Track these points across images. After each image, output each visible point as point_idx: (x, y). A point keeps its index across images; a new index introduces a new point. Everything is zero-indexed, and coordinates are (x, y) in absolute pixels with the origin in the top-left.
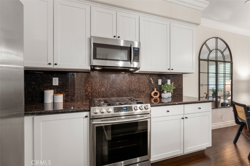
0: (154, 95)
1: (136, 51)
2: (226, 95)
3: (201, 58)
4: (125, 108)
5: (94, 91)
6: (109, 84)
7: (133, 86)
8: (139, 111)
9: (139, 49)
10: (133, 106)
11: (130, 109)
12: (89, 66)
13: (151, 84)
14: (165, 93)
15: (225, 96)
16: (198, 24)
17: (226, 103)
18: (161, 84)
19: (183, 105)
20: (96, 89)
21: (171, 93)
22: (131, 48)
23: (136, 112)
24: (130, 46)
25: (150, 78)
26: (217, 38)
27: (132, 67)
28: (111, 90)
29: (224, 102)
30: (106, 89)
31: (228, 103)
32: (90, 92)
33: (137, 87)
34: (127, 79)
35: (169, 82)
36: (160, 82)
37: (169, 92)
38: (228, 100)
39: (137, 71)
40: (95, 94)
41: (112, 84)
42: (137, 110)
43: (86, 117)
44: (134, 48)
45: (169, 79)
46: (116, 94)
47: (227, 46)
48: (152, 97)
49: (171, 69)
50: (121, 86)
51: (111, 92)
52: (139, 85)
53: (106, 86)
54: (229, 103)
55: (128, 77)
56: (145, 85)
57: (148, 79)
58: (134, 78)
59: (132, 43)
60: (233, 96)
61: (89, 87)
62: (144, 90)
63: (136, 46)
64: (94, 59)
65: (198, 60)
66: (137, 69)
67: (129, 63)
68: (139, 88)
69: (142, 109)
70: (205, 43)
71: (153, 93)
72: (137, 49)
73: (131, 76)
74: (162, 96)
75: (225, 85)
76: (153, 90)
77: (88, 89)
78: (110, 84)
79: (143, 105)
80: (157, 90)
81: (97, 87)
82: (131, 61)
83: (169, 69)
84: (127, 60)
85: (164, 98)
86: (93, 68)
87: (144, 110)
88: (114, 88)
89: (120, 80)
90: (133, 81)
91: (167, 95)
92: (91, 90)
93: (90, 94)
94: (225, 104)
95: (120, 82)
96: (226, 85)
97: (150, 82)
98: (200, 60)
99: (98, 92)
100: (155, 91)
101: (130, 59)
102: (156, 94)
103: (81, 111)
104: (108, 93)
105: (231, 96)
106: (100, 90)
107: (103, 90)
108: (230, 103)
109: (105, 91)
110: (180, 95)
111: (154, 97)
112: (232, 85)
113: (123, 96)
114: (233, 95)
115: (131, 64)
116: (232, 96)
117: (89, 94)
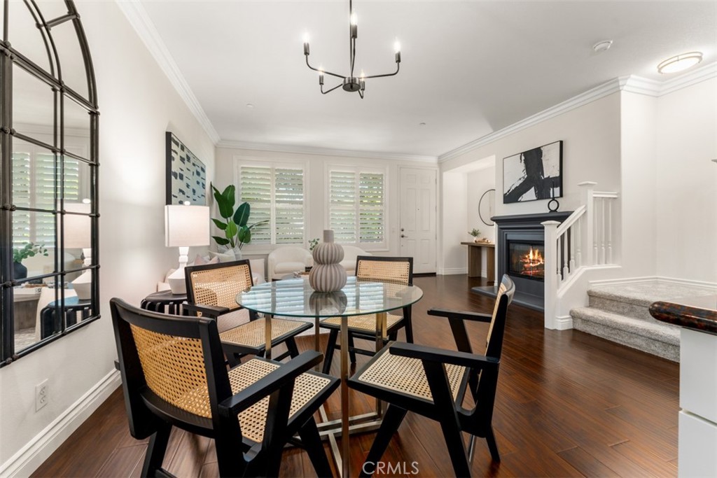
2: (66, 269)
15: (63, 275)
17: (66, 304)
29: (57, 301)
31: (76, 304)
38: (78, 288)
54: (81, 301)
60: (101, 270)
75: (63, 213)
94: (64, 308)
96: (65, 216)
105: (93, 270)
108: (87, 301)
112: (97, 216)
114: (101, 263)
116: (98, 268)
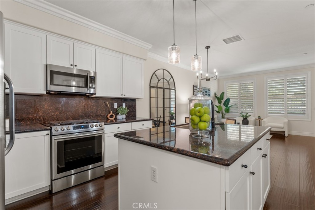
0: (110, 117)
1: (93, 79)
3: (151, 85)
4: (83, 126)
5: (47, 114)
6: (63, 108)
7: (89, 109)
8: (95, 128)
9: (95, 77)
10: (90, 124)
11: (87, 127)
12: (44, 91)
13: (107, 108)
14: (119, 115)
16: (146, 60)
18: (117, 107)
19: (130, 123)
20: (48, 113)
21: (126, 115)
22: (87, 76)
23: (92, 129)
24: (86, 75)
25: (106, 102)
26: (164, 69)
27: (89, 92)
28: (66, 113)
30: (61, 113)
32: (42, 116)
33: (93, 110)
34: (84, 103)
35: (124, 105)
36: (116, 106)
37: (124, 114)
39: (94, 96)
40: (48, 118)
41: (67, 108)
42: (93, 127)
43: (47, 134)
44: (90, 77)
45: (124, 103)
46: (72, 117)
47: (172, 76)
48: (108, 119)
49: (124, 95)
50: (77, 109)
51: (66, 115)
52: (95, 108)
53: (60, 109)
55: (84, 100)
56: (101, 108)
57: (105, 103)
58: (90, 102)
59: (88, 73)
61: (40, 111)
62: (100, 113)
63: (92, 75)
64: (51, 85)
65: (149, 87)
66: (93, 94)
67: (86, 89)
68: (95, 112)
69: (98, 126)
70: (154, 73)
71: (109, 116)
72: (93, 78)
73: (87, 100)
74: (117, 118)
75: (170, 108)
76: (110, 113)
77: (39, 112)
78: (66, 108)
79: (99, 124)
80: (113, 113)
81: (51, 110)
82: (87, 88)
83: (122, 95)
84: (83, 86)
85: (119, 119)
86: (49, 93)
87: (99, 127)
88: (70, 111)
89: (76, 104)
90: (90, 104)
91: (121, 117)
92: (43, 113)
93: (42, 118)
95: (76, 106)
97: (106, 105)
98: (150, 87)
99: (51, 116)
100: (111, 114)
101: (86, 86)
102: (112, 116)
103: (42, 130)
104: (63, 117)
106: (53, 114)
107: (57, 114)
109: (59, 115)
110: (133, 116)
111: (110, 119)
112: (176, 108)
113: (79, 119)
115: (87, 90)
117: (40, 118)
